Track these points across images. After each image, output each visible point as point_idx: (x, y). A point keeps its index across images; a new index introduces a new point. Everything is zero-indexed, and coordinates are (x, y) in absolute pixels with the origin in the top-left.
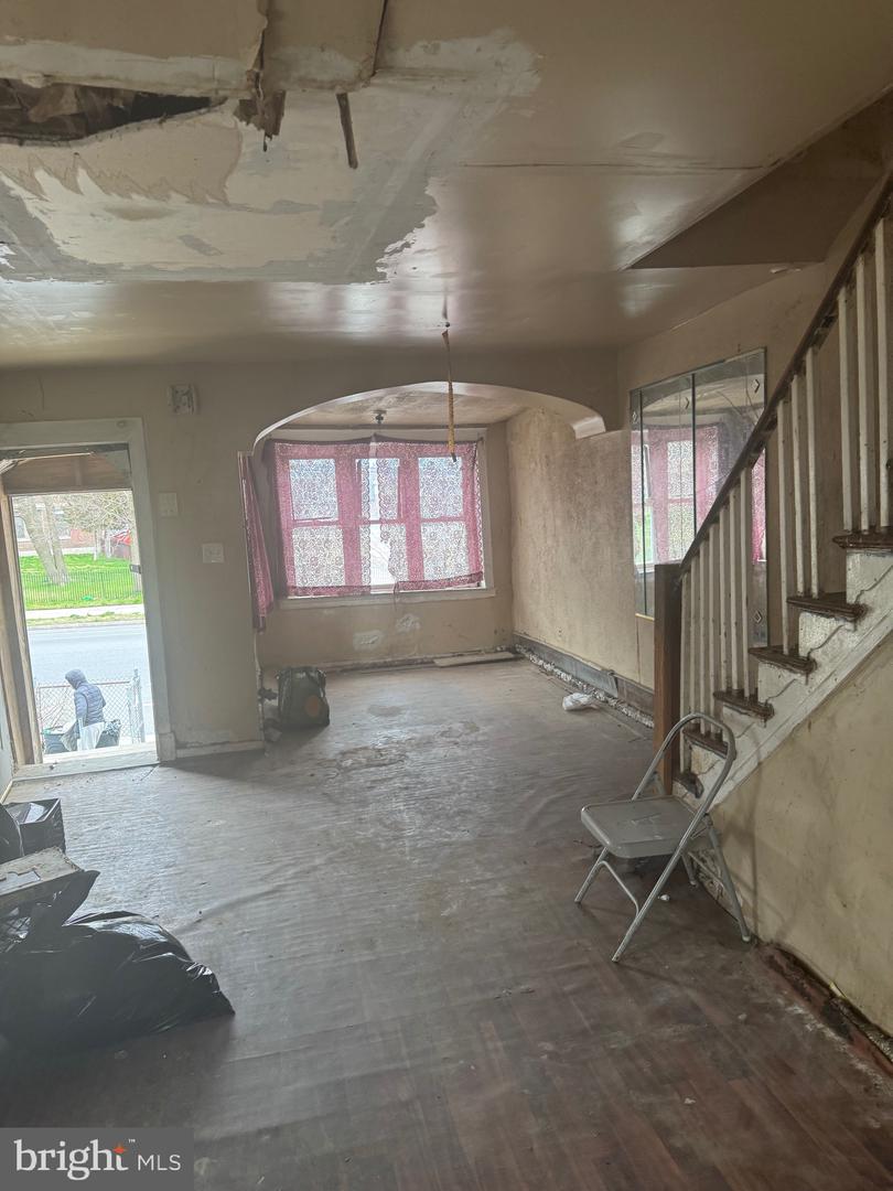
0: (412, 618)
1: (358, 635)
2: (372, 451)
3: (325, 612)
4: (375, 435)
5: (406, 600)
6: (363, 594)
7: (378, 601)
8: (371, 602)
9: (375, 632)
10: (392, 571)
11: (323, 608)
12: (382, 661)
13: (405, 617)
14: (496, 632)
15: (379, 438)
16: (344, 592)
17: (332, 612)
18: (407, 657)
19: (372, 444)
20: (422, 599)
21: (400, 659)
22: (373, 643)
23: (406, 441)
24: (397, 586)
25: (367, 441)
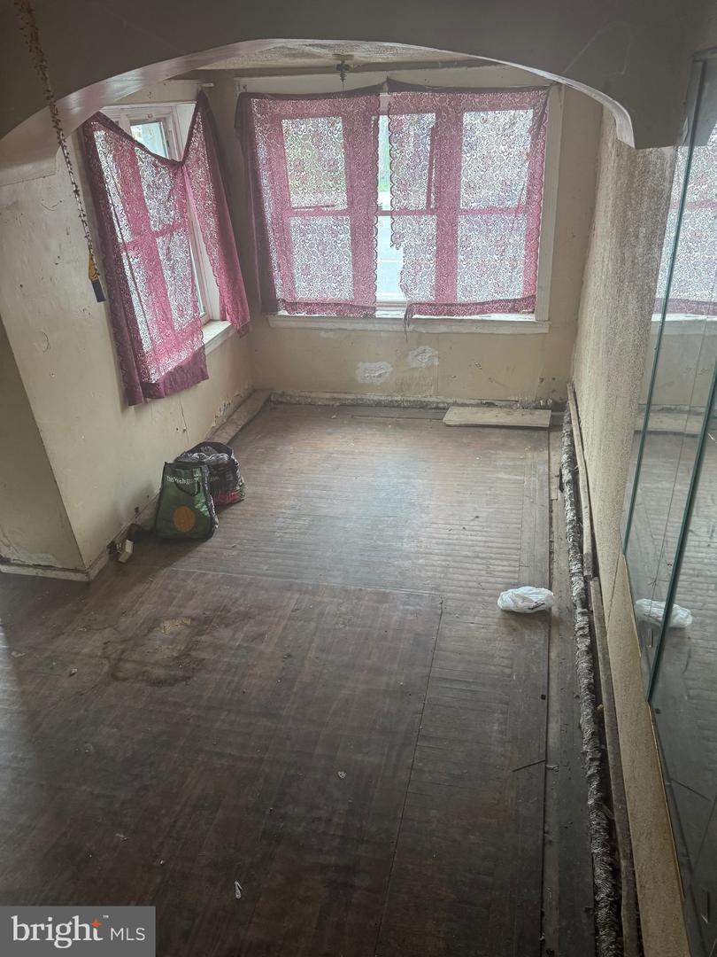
0: (430, 352)
1: (361, 365)
2: (384, 106)
3: (323, 334)
4: (389, 81)
5: (423, 330)
6: (366, 316)
7: (386, 327)
8: (377, 327)
9: (383, 364)
10: (405, 289)
11: (321, 329)
12: (390, 398)
13: (421, 348)
14: (542, 380)
15: (394, 86)
16: (342, 309)
17: (331, 335)
18: (420, 397)
19: (384, 95)
20: (442, 328)
21: (412, 399)
22: (380, 376)
23: (435, 90)
24: (411, 308)
25: (374, 90)
